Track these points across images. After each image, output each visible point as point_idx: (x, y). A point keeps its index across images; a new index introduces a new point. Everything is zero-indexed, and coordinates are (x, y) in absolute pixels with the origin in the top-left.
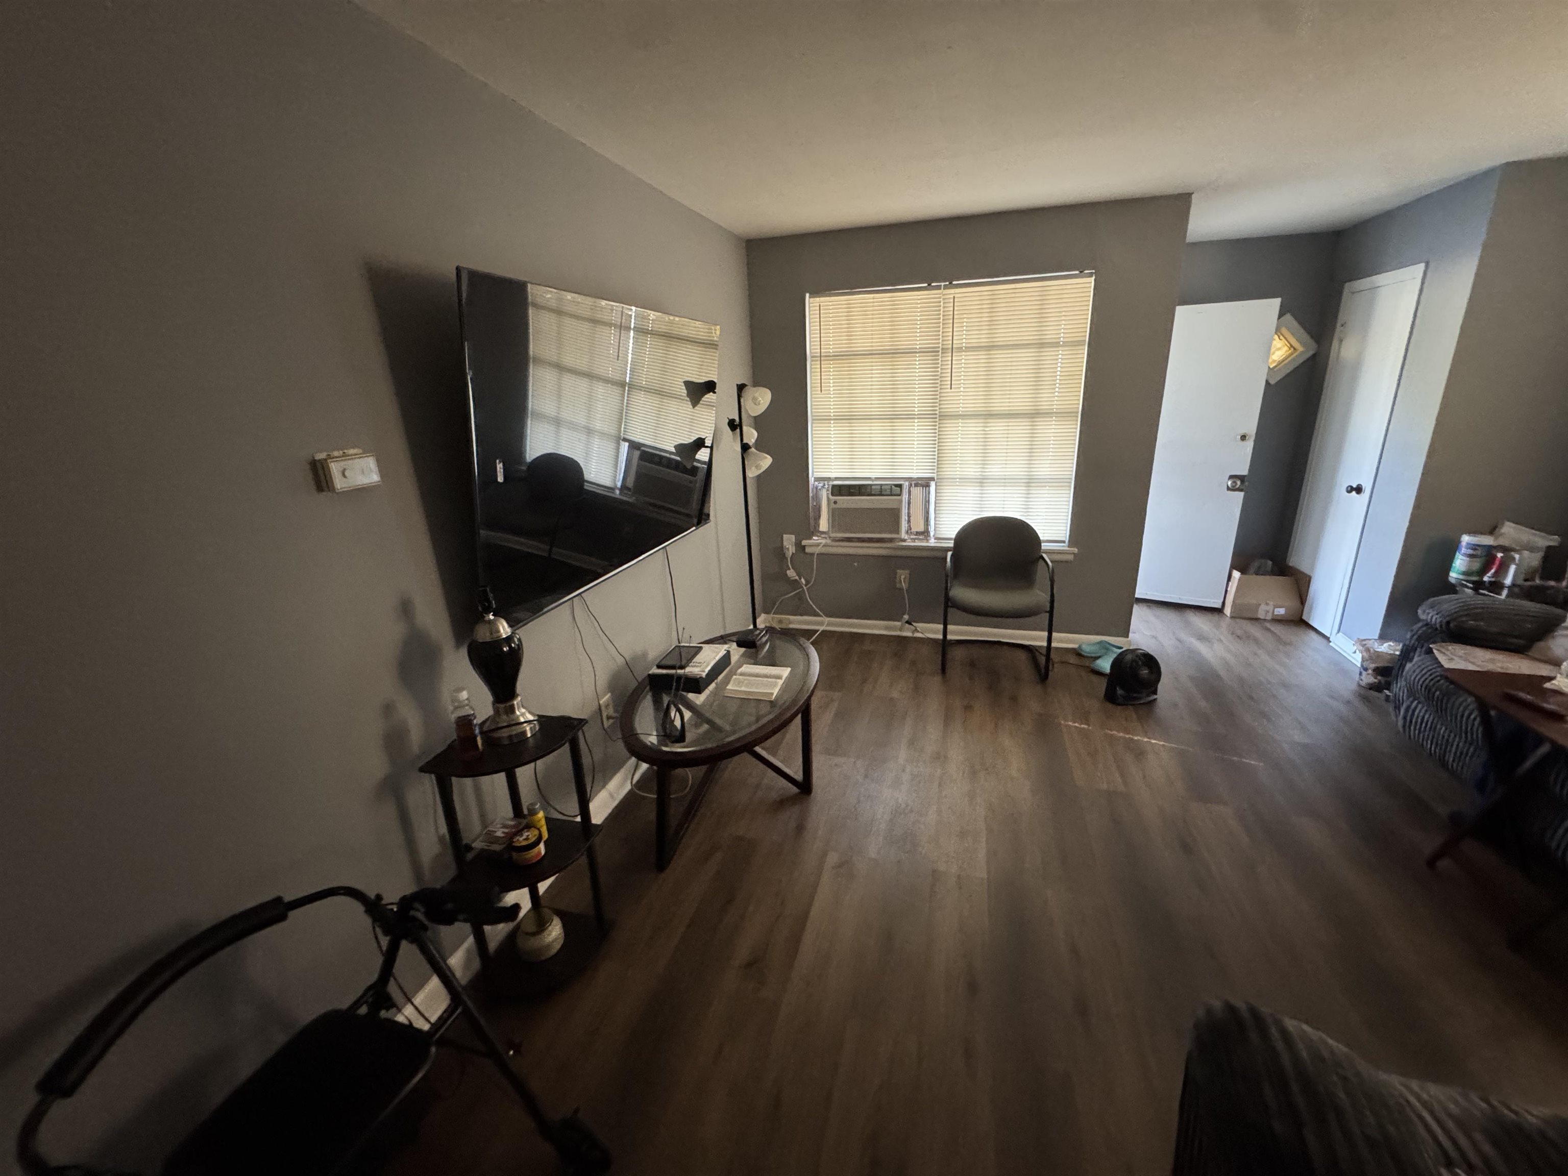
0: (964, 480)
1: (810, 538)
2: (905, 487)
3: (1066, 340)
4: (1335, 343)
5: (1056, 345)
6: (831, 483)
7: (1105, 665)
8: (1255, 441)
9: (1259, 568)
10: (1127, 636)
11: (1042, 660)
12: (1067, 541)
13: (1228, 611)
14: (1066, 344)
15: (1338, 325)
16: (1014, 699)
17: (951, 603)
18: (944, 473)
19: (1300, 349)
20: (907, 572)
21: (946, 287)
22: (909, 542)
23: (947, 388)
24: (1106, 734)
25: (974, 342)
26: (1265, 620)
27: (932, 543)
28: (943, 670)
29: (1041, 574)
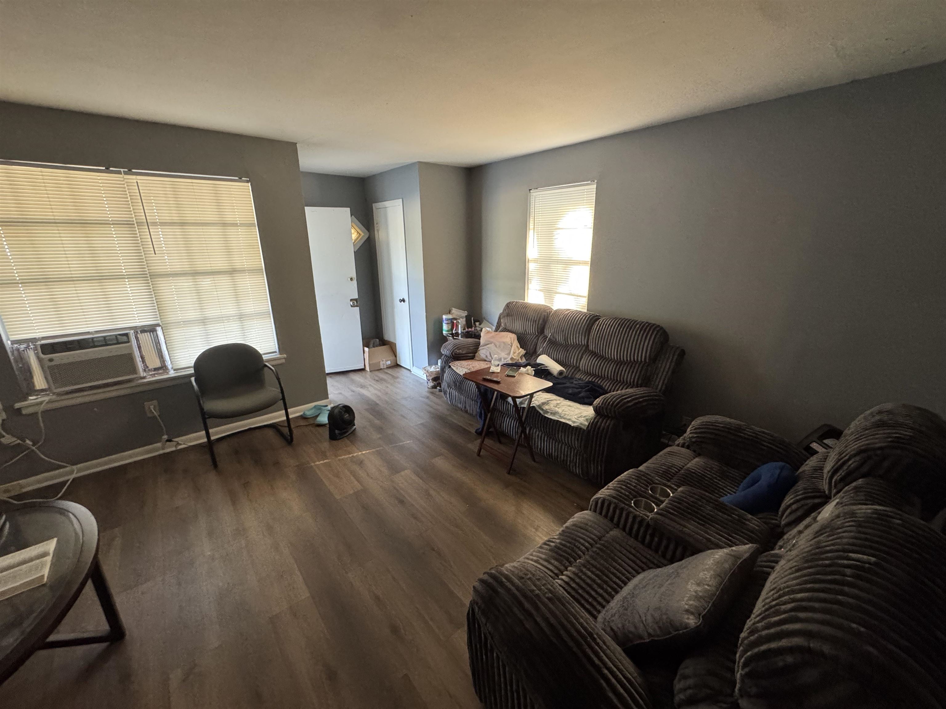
0: (187, 323)
1: (25, 399)
2: (131, 334)
3: (241, 222)
4: (376, 232)
5: (235, 225)
6: (39, 343)
7: (324, 419)
8: (357, 280)
9: (374, 343)
10: (328, 398)
11: (286, 431)
12: (277, 350)
13: (368, 369)
14: (242, 225)
15: (375, 224)
16: (276, 464)
17: (208, 415)
18: (169, 319)
19: (363, 234)
20: (155, 402)
21: (125, 173)
22: (149, 378)
23: (152, 254)
24: (339, 460)
25: (166, 218)
26: (384, 369)
27: (172, 374)
28: (215, 465)
29: (269, 377)
